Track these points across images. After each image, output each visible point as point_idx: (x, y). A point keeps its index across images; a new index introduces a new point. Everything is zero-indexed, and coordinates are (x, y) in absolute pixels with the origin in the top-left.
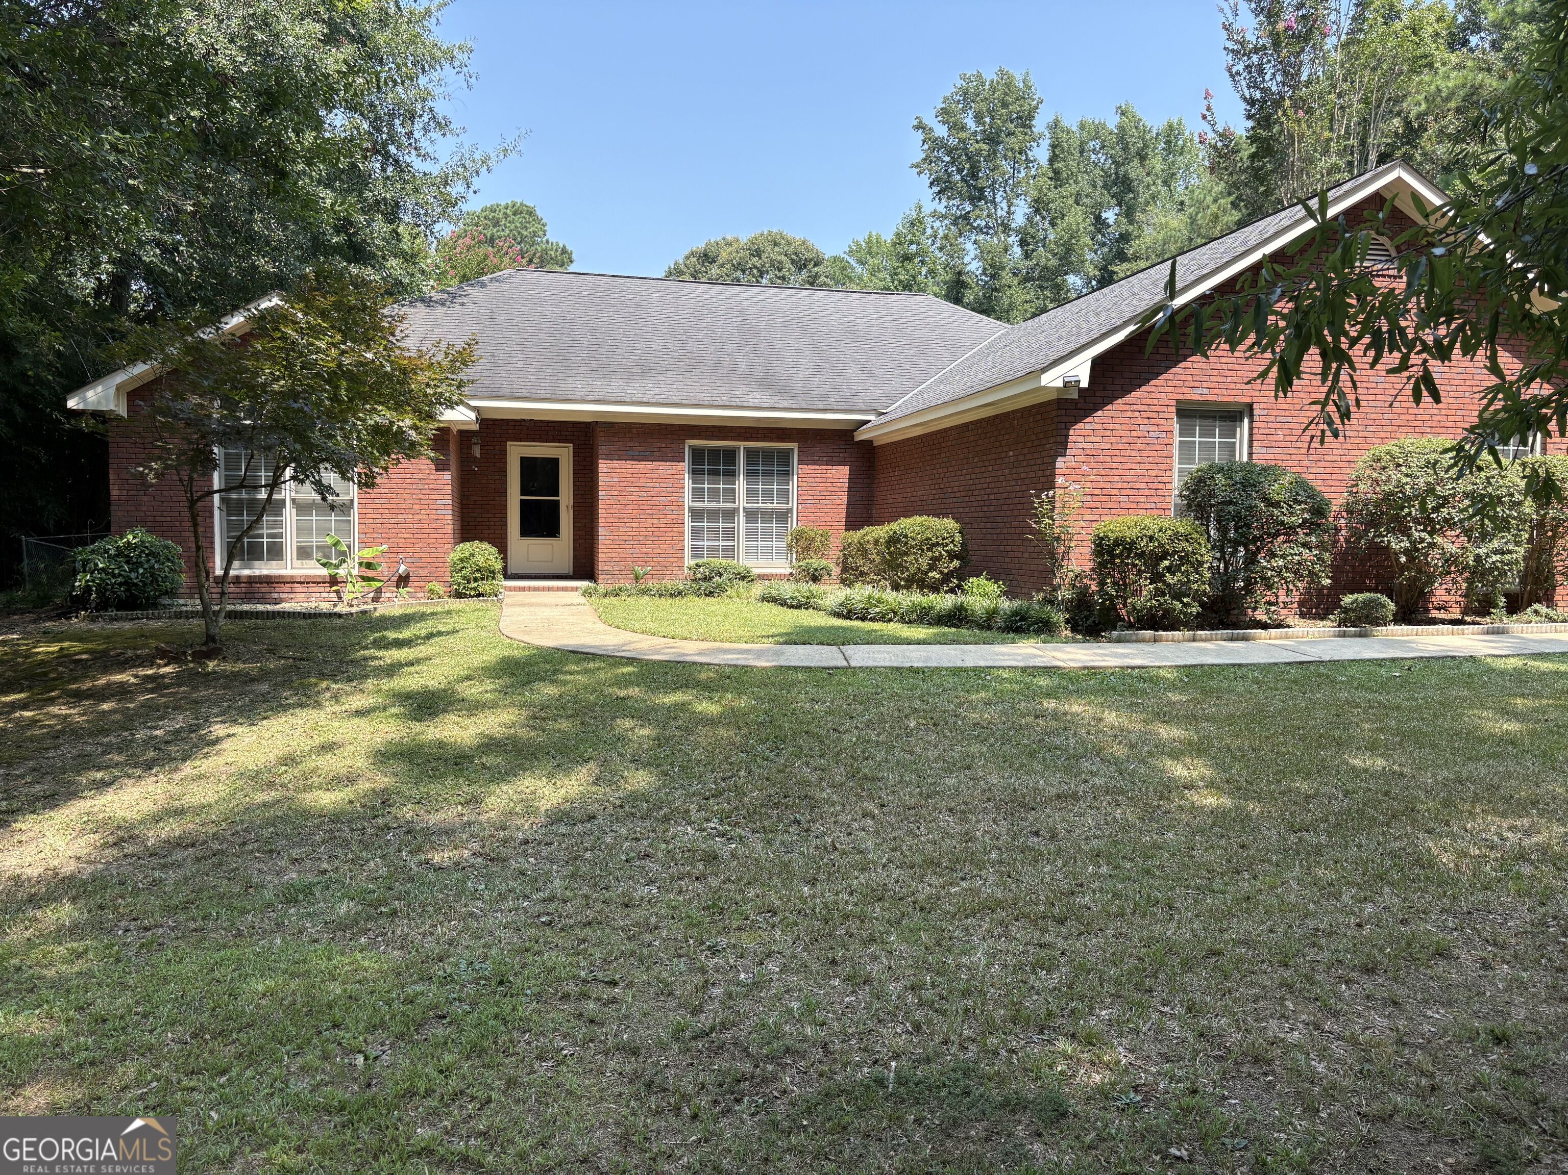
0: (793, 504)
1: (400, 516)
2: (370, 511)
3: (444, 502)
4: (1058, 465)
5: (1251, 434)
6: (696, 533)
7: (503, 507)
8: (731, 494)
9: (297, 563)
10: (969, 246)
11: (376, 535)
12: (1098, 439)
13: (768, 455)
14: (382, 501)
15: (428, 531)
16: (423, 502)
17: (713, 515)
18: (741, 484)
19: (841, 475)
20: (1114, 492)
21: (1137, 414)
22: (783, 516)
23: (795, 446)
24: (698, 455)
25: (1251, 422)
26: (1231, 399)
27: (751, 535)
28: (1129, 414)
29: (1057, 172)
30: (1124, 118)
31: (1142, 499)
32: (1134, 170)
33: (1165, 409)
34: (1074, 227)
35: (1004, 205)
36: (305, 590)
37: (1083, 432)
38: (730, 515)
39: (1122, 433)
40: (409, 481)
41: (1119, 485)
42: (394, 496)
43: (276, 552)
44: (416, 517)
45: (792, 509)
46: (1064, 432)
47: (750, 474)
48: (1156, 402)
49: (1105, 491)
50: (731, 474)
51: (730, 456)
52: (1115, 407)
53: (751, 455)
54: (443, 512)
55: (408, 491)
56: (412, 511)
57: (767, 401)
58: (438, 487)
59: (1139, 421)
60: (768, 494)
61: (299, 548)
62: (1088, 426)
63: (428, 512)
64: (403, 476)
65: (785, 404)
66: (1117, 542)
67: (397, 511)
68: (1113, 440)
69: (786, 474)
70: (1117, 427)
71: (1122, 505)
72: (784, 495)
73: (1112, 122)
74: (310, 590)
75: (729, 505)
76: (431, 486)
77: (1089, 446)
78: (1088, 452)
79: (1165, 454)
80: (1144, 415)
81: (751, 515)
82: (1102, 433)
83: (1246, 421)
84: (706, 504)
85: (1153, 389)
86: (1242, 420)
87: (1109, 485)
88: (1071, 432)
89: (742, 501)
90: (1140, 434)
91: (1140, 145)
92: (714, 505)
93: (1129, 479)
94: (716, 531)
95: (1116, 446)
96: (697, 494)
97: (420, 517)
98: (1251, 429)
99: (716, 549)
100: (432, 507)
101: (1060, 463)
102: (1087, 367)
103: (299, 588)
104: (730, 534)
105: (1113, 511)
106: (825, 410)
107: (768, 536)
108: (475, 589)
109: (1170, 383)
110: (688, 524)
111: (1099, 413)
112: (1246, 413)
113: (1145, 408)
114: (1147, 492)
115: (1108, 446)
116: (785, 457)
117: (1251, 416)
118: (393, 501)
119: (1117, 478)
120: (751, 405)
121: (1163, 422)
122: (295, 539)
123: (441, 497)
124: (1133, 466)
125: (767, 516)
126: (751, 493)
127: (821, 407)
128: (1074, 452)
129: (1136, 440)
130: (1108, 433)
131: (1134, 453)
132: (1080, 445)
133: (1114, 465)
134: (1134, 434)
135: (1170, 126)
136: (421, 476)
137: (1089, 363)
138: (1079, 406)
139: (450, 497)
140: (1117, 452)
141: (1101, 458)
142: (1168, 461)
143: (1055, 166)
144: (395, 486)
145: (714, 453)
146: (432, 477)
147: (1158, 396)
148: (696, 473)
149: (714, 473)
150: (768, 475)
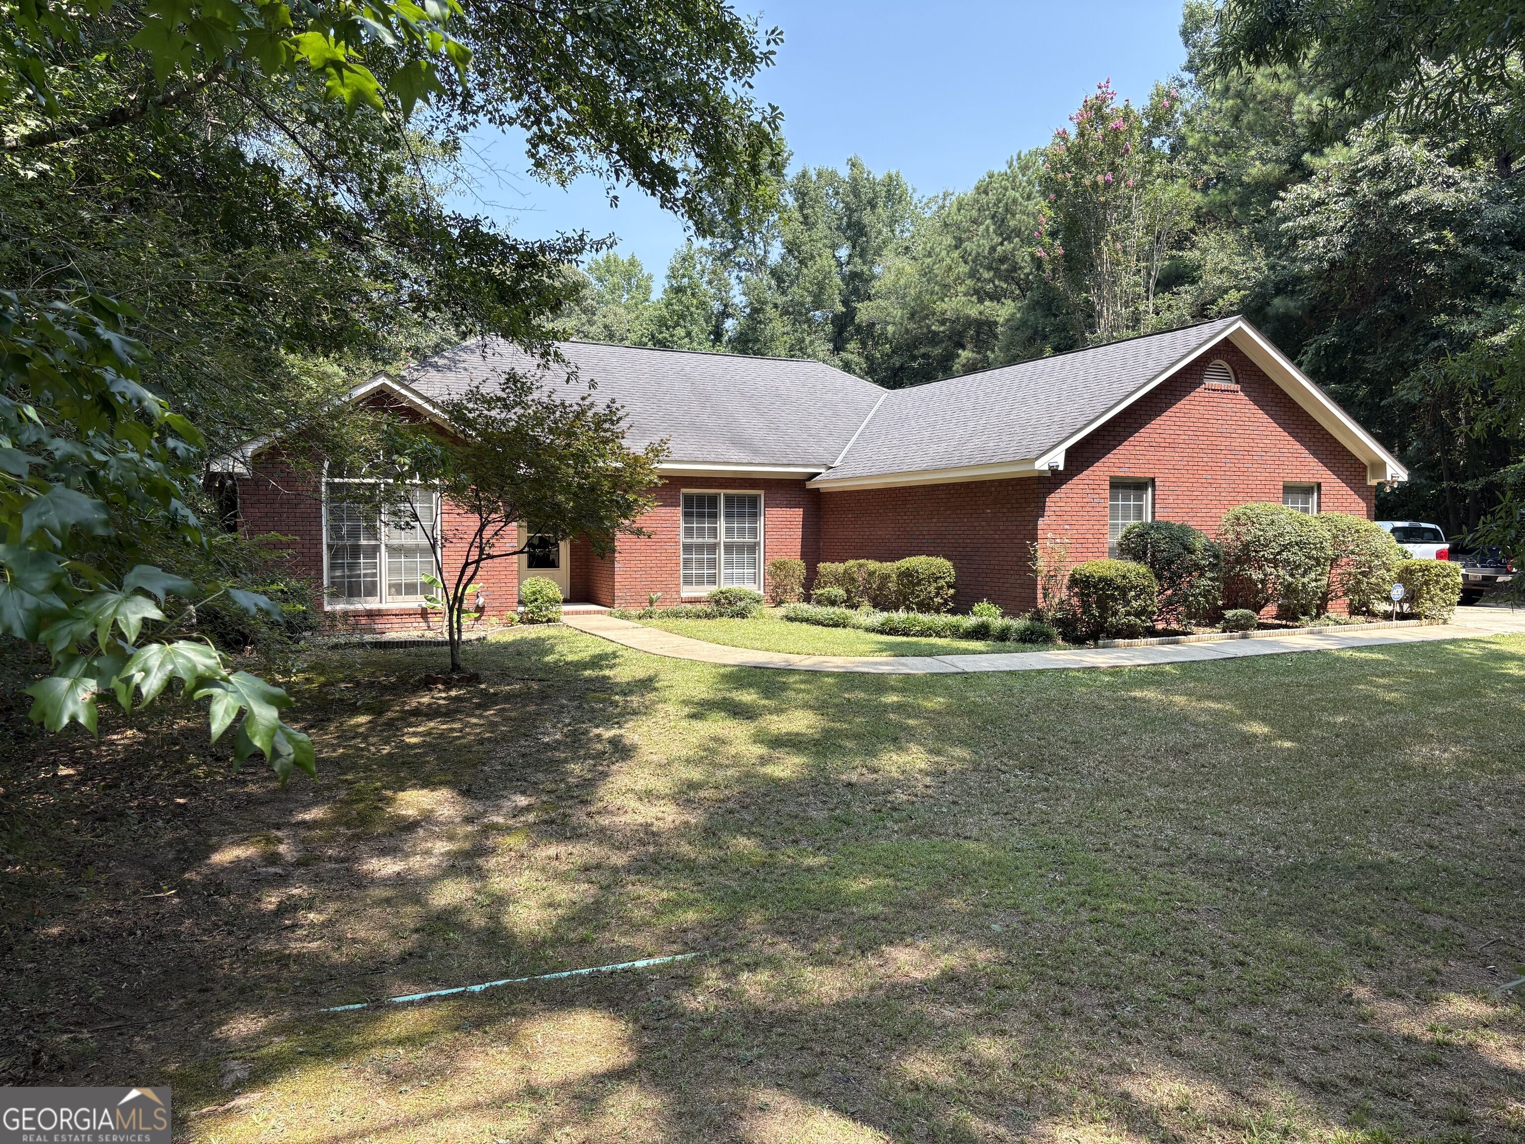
0: (761, 539)
2: (452, 553)
3: (512, 544)
5: (1154, 499)
6: (688, 563)
8: (714, 532)
9: (389, 598)
10: (733, 281)
12: (1063, 504)
13: (741, 499)
15: (499, 569)
17: (700, 548)
18: (722, 524)
19: (796, 515)
21: (1086, 486)
22: (752, 548)
23: (762, 493)
24: (689, 500)
25: (1154, 490)
26: (1142, 475)
27: (729, 564)
28: (1082, 486)
29: (806, 217)
30: (855, 170)
31: (1090, 546)
32: (867, 218)
33: (1103, 482)
34: (827, 269)
35: (761, 245)
36: (400, 621)
37: (1054, 500)
38: (713, 548)
39: (1078, 500)
41: (1076, 536)
43: (372, 589)
45: (759, 543)
46: (1044, 500)
47: (729, 516)
48: (1097, 478)
49: (1068, 541)
50: (714, 516)
51: (713, 501)
52: (1073, 482)
53: (729, 499)
57: (743, 457)
58: (507, 532)
59: (1088, 491)
60: (741, 531)
61: (391, 585)
62: (1057, 495)
66: (1101, 579)
68: (1072, 505)
69: (754, 515)
70: (1075, 495)
71: (1078, 550)
72: (754, 532)
73: (844, 172)
74: (404, 621)
75: (712, 541)
76: (502, 532)
77: (1058, 509)
78: (1057, 514)
79: (1102, 514)
80: (1091, 487)
81: (729, 548)
82: (1065, 500)
83: (1150, 489)
84: (695, 540)
85: (1096, 469)
86: (1147, 489)
88: (1048, 500)
89: (722, 538)
90: (1088, 501)
91: (871, 195)
92: (700, 540)
93: (1082, 532)
94: (702, 561)
95: (1074, 510)
96: (689, 532)
98: (1154, 495)
99: (702, 576)
100: (503, 549)
101: (1040, 521)
102: (1064, 454)
103: (395, 620)
104: (713, 564)
105: (1073, 555)
106: (789, 465)
107: (741, 565)
109: (1106, 465)
110: (682, 556)
111: (1064, 486)
112: (1150, 484)
113: (1091, 482)
114: (1093, 541)
115: (1069, 509)
116: (753, 501)
117: (1154, 486)
119: (1075, 531)
121: (1101, 492)
122: (388, 578)
123: (510, 540)
124: (1084, 523)
125: (740, 548)
126: (729, 531)
127: (785, 462)
128: (1049, 514)
129: (1086, 505)
130: (1069, 500)
131: (1084, 514)
132: (1053, 509)
133: (1073, 523)
134: (1085, 500)
135: (890, 177)
138: (1055, 482)
139: (516, 540)
140: (1074, 514)
141: (1065, 518)
142: (1105, 518)
143: (805, 212)
144: (472, 532)
145: (701, 498)
146: (502, 524)
147: (1100, 472)
148: (687, 515)
149: (701, 515)
150: (741, 515)
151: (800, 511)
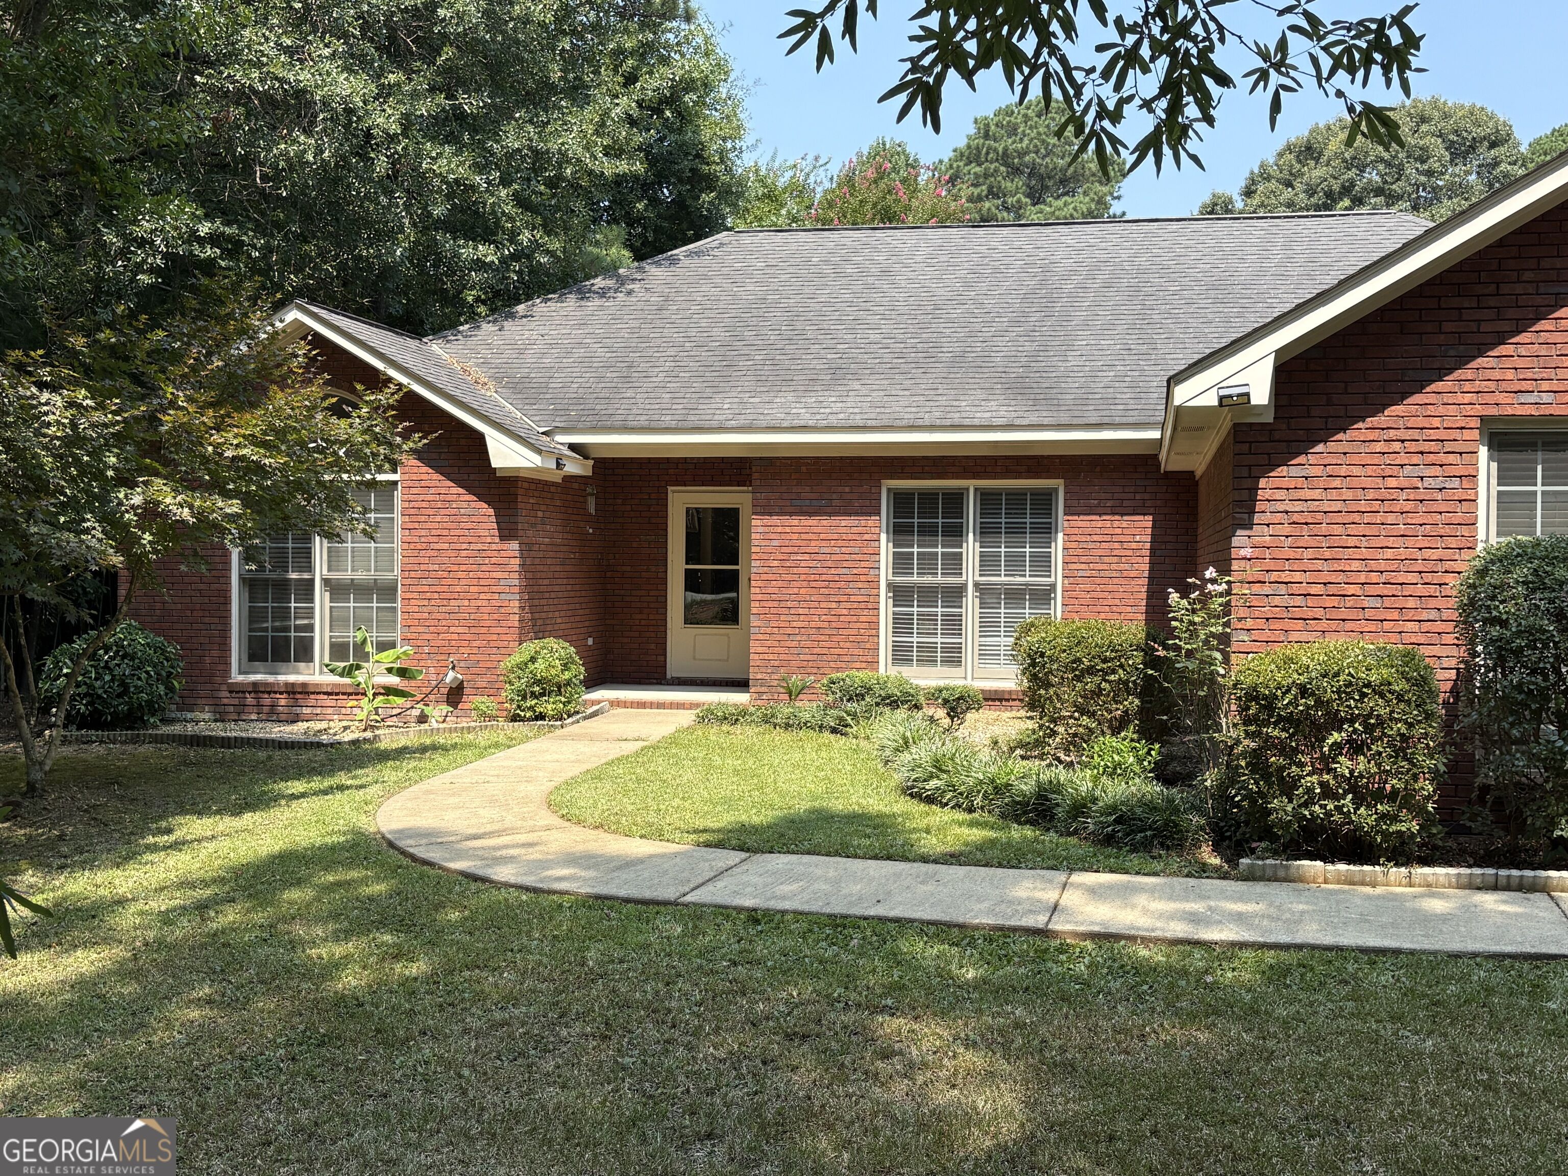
0: (1058, 576)
1: (452, 603)
2: (415, 595)
3: (509, 582)
4: (1235, 541)
6: (901, 624)
7: (662, 582)
8: (954, 563)
11: (421, 629)
12: (1316, 494)
13: (1016, 499)
14: (430, 581)
15: (488, 623)
16: (482, 582)
17: (928, 594)
18: (971, 548)
19: (1137, 529)
20: (1351, 590)
21: (1397, 446)
22: (1041, 596)
23: (1059, 484)
24: (902, 502)
27: (989, 626)
28: (1379, 447)
31: (1411, 603)
33: (1456, 434)
36: (333, 703)
37: (1285, 482)
38: (955, 594)
39: (1367, 483)
40: (464, 553)
41: (1362, 578)
42: (445, 574)
43: (305, 653)
44: (473, 603)
45: (1055, 585)
46: (1247, 483)
47: (986, 532)
48: (1436, 422)
49: (1332, 589)
50: (955, 533)
51: (955, 501)
52: (1350, 434)
53: (988, 499)
54: (509, 597)
55: (463, 568)
56: (469, 596)
58: (501, 561)
59: (1402, 459)
60: (1015, 562)
61: (332, 645)
62: (1294, 471)
63: (488, 596)
64: (458, 546)
65: (1033, 419)
67: (448, 596)
68: (1348, 495)
69: (1046, 531)
70: (1356, 471)
71: (1368, 614)
72: (1043, 563)
74: (339, 703)
75: (952, 580)
76: (493, 560)
77: (1298, 506)
78: (1296, 518)
79: (1458, 518)
80: (1412, 446)
81: (987, 595)
82: (1326, 482)
84: (915, 578)
85: (1432, 398)
87: (1341, 578)
88: (1262, 483)
89: (971, 573)
90: (1404, 483)
92: (928, 579)
93: (1383, 565)
94: (932, 618)
95: (1353, 506)
96: (901, 563)
97: (479, 603)
99: (932, 648)
100: (494, 589)
101: (1240, 539)
102: (1267, 368)
103: (329, 701)
104: (954, 624)
105: (1349, 625)
108: (531, 708)
109: (1467, 386)
110: (886, 608)
111: (1320, 448)
113: (1415, 434)
114: (1420, 590)
115: (1337, 506)
116: (1042, 503)
118: (444, 582)
119: (1356, 565)
120: (976, 422)
121: (1451, 458)
122: (327, 634)
123: (506, 575)
124: (1390, 542)
125: (1013, 595)
126: (988, 563)
127: (1093, 420)
128: (1267, 518)
129: (1395, 494)
130: (1337, 483)
131: (1391, 518)
132: (1281, 507)
133: (1352, 541)
134: (1392, 483)
136: (480, 546)
137: (1271, 359)
138: (1277, 435)
139: (516, 575)
140: (1356, 517)
141: (1324, 529)
142: (1465, 530)
144: (446, 560)
145: (928, 499)
146: (494, 547)
147: (1441, 410)
148: (900, 532)
149: (928, 531)
150: (1016, 531)
151: (1147, 521)
